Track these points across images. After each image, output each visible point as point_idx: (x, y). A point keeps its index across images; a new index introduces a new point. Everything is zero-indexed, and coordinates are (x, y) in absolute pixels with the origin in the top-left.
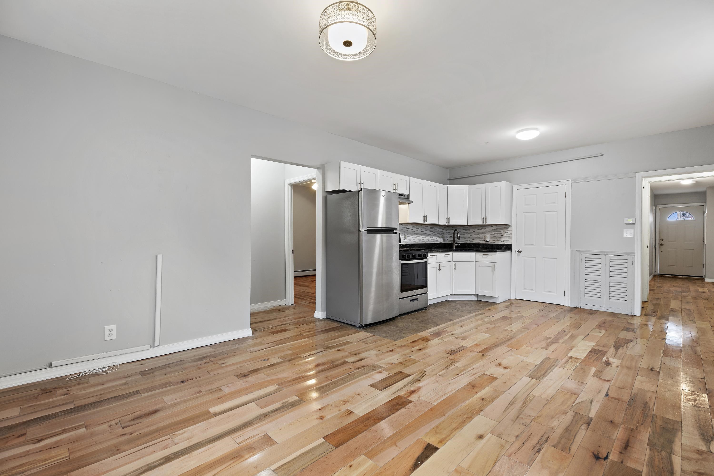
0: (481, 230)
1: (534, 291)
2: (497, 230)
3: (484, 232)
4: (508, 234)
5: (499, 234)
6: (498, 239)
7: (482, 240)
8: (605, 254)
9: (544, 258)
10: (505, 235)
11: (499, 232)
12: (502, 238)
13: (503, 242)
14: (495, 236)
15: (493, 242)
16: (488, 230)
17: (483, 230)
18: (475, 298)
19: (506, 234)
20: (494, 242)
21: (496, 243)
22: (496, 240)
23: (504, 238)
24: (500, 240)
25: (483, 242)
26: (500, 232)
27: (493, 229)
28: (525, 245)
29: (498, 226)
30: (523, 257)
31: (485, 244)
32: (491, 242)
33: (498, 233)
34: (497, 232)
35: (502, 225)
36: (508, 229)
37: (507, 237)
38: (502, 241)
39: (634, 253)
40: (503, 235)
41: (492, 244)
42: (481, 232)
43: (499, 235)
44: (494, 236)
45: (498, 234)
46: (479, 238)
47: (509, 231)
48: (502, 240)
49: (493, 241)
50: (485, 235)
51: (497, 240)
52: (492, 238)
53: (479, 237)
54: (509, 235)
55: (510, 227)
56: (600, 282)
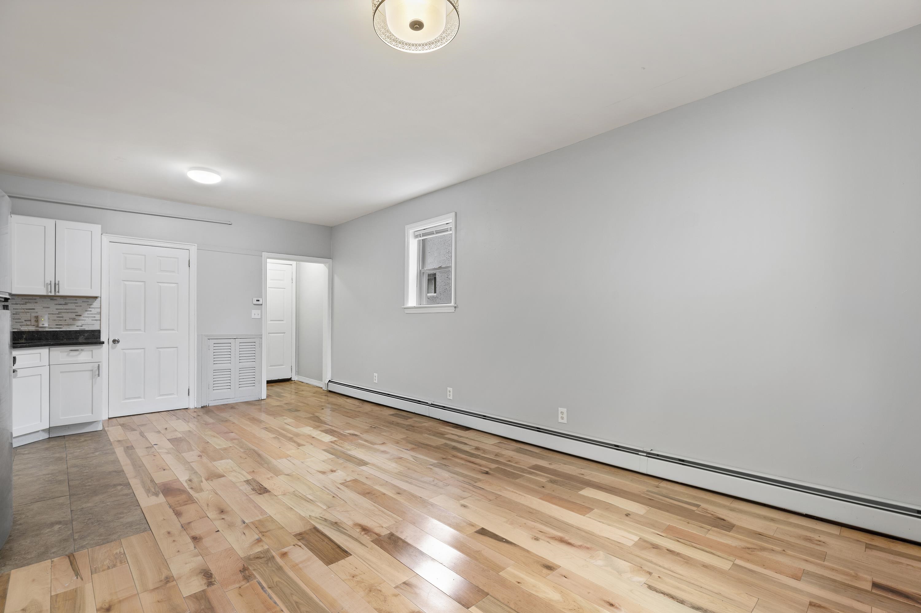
0: (23, 304)
1: (141, 398)
2: (65, 307)
3: (34, 309)
4: (92, 314)
5: (71, 312)
6: (71, 322)
7: (27, 325)
8: (235, 338)
9: (157, 348)
10: (86, 314)
11: (72, 309)
12: (79, 320)
13: (81, 326)
14: (62, 317)
15: (58, 328)
16: (44, 306)
17: (29, 306)
18: (46, 436)
19: (88, 314)
20: (60, 328)
21: (65, 330)
22: (65, 323)
23: (82, 320)
24: (75, 323)
25: (32, 329)
26: (75, 309)
27: (57, 304)
28: (126, 330)
29: (68, 298)
30: (122, 349)
31: (37, 332)
32: (51, 328)
33: (67, 311)
34: (66, 309)
35: (79, 298)
36: (91, 305)
37: (90, 318)
38: (78, 325)
39: (262, 335)
40: (80, 316)
41: (56, 331)
42: (24, 309)
43: (73, 316)
44: (58, 317)
45: (68, 313)
46: (17, 321)
47: (94, 309)
48: (79, 323)
49: (57, 325)
50: (36, 315)
51: (67, 323)
52: (55, 320)
53: (19, 319)
54: (94, 315)
55: (96, 302)
56: (230, 370)
